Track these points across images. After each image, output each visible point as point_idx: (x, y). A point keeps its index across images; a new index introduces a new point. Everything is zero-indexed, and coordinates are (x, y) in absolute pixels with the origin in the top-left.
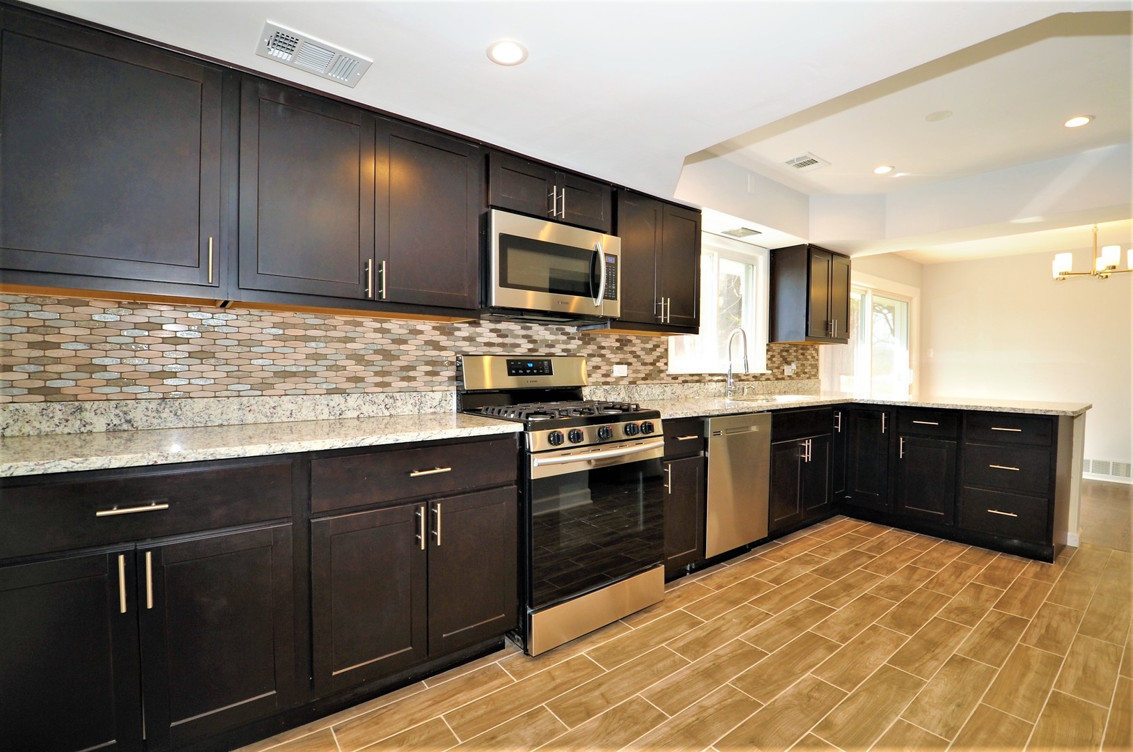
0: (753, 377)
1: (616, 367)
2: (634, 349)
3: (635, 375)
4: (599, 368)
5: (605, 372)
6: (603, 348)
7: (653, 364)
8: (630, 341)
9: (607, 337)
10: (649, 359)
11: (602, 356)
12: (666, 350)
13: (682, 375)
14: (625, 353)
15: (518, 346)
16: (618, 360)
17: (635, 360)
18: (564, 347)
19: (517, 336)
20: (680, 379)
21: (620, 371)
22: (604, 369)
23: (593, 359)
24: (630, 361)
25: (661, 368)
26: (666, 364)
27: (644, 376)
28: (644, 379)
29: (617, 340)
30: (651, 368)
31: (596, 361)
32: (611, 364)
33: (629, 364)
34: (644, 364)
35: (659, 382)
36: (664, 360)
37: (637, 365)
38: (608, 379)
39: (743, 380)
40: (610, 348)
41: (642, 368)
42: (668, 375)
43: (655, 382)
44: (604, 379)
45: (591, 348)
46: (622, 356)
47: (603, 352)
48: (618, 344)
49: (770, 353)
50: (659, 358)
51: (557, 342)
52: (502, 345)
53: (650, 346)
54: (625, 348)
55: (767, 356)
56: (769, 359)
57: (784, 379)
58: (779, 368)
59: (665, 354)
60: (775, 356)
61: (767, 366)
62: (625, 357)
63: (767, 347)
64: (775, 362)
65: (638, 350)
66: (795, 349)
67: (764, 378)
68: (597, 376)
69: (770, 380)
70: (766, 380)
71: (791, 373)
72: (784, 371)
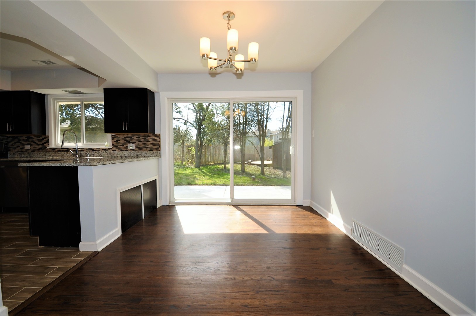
0: (103, 150)
2: (33, 140)
3: (34, 149)
4: (19, 146)
5: (21, 148)
6: (21, 140)
7: (43, 144)
8: (32, 137)
9: (22, 136)
10: (41, 143)
11: (21, 143)
12: (49, 140)
13: (57, 149)
16: (27, 144)
17: (34, 144)
18: (6, 140)
20: (56, 150)
21: (28, 147)
22: (21, 146)
23: (17, 144)
24: (31, 144)
25: (46, 146)
26: (49, 145)
27: (38, 149)
28: (38, 150)
29: (26, 137)
30: (42, 146)
31: (18, 144)
32: (24, 145)
33: (31, 145)
34: (38, 145)
35: (46, 151)
36: (48, 143)
38: (23, 150)
39: (95, 151)
40: (23, 140)
41: (37, 146)
42: (50, 149)
43: (43, 151)
44: (21, 150)
45: (16, 140)
46: (28, 142)
47: (20, 141)
48: (26, 139)
49: (115, 140)
50: (45, 143)
53: (41, 138)
54: (29, 140)
55: (113, 140)
56: (115, 142)
57: (128, 150)
58: (124, 145)
59: (48, 141)
60: (119, 140)
61: (113, 144)
62: (30, 142)
63: (113, 136)
64: (120, 143)
65: (35, 140)
66: (137, 136)
67: (111, 150)
68: (18, 149)
69: (115, 151)
70: (113, 151)
71: (134, 148)
72: (127, 147)
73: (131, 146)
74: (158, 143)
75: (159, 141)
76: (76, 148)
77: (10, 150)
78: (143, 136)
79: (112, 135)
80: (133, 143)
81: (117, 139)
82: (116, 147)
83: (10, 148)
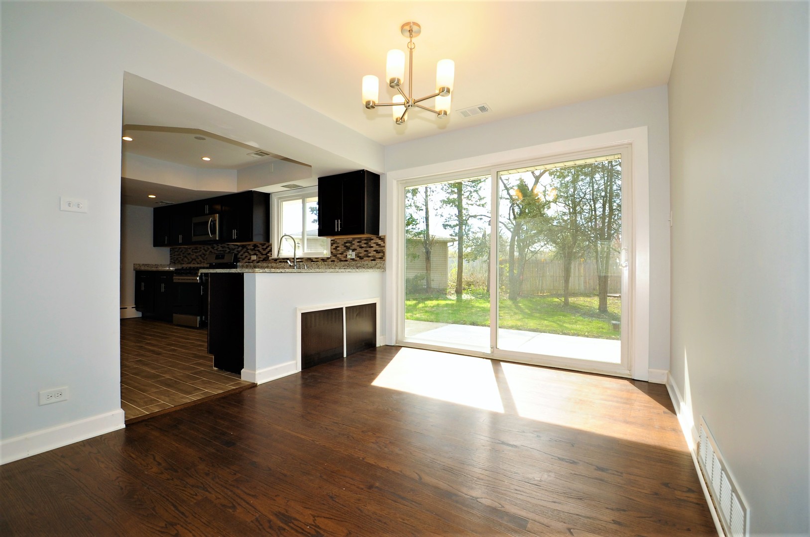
0: (322, 260)
1: (252, 256)
2: (258, 249)
3: (259, 259)
4: (247, 257)
6: (248, 249)
7: (266, 254)
8: (257, 246)
9: (250, 245)
10: (264, 252)
11: (248, 252)
12: (271, 248)
13: (278, 259)
14: (255, 251)
15: (226, 251)
16: (253, 254)
17: (259, 253)
19: (226, 248)
20: (278, 261)
21: (254, 258)
22: (249, 257)
25: (269, 256)
26: (271, 254)
27: (262, 259)
28: (262, 261)
29: (253, 246)
30: (265, 256)
31: (246, 254)
32: (251, 255)
33: (257, 255)
34: (262, 255)
35: (269, 262)
37: (260, 255)
38: (250, 261)
39: (314, 262)
40: (251, 249)
41: (261, 256)
42: (273, 259)
43: (267, 262)
44: (248, 261)
45: (245, 250)
46: (254, 252)
47: (248, 251)
48: (253, 248)
49: (335, 245)
50: (268, 252)
51: (235, 248)
52: (223, 251)
53: (265, 247)
54: (255, 249)
55: (332, 247)
56: (334, 249)
57: (347, 261)
58: (343, 254)
59: (271, 251)
60: (338, 247)
61: (332, 252)
62: (256, 252)
63: (332, 242)
64: (339, 250)
65: (260, 249)
66: (359, 240)
67: (330, 260)
68: (246, 260)
69: (334, 261)
70: (332, 261)
71: (354, 257)
72: (347, 255)
73: (351, 255)
74: (382, 249)
75: (384, 246)
76: (294, 259)
77: (239, 261)
78: (365, 240)
79: (331, 240)
80: (353, 250)
81: (336, 245)
82: (335, 256)
83: (239, 258)
